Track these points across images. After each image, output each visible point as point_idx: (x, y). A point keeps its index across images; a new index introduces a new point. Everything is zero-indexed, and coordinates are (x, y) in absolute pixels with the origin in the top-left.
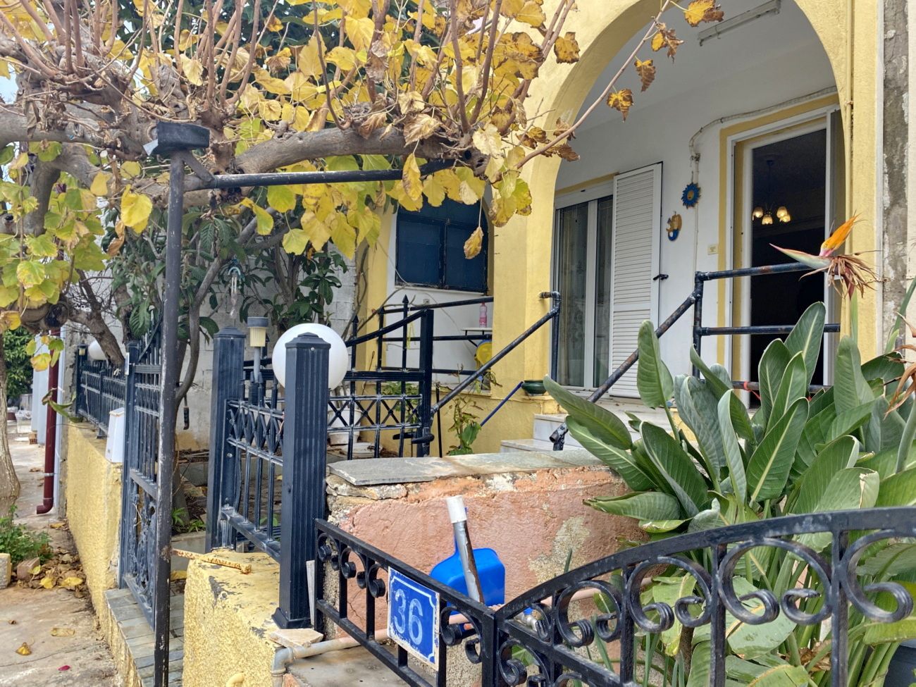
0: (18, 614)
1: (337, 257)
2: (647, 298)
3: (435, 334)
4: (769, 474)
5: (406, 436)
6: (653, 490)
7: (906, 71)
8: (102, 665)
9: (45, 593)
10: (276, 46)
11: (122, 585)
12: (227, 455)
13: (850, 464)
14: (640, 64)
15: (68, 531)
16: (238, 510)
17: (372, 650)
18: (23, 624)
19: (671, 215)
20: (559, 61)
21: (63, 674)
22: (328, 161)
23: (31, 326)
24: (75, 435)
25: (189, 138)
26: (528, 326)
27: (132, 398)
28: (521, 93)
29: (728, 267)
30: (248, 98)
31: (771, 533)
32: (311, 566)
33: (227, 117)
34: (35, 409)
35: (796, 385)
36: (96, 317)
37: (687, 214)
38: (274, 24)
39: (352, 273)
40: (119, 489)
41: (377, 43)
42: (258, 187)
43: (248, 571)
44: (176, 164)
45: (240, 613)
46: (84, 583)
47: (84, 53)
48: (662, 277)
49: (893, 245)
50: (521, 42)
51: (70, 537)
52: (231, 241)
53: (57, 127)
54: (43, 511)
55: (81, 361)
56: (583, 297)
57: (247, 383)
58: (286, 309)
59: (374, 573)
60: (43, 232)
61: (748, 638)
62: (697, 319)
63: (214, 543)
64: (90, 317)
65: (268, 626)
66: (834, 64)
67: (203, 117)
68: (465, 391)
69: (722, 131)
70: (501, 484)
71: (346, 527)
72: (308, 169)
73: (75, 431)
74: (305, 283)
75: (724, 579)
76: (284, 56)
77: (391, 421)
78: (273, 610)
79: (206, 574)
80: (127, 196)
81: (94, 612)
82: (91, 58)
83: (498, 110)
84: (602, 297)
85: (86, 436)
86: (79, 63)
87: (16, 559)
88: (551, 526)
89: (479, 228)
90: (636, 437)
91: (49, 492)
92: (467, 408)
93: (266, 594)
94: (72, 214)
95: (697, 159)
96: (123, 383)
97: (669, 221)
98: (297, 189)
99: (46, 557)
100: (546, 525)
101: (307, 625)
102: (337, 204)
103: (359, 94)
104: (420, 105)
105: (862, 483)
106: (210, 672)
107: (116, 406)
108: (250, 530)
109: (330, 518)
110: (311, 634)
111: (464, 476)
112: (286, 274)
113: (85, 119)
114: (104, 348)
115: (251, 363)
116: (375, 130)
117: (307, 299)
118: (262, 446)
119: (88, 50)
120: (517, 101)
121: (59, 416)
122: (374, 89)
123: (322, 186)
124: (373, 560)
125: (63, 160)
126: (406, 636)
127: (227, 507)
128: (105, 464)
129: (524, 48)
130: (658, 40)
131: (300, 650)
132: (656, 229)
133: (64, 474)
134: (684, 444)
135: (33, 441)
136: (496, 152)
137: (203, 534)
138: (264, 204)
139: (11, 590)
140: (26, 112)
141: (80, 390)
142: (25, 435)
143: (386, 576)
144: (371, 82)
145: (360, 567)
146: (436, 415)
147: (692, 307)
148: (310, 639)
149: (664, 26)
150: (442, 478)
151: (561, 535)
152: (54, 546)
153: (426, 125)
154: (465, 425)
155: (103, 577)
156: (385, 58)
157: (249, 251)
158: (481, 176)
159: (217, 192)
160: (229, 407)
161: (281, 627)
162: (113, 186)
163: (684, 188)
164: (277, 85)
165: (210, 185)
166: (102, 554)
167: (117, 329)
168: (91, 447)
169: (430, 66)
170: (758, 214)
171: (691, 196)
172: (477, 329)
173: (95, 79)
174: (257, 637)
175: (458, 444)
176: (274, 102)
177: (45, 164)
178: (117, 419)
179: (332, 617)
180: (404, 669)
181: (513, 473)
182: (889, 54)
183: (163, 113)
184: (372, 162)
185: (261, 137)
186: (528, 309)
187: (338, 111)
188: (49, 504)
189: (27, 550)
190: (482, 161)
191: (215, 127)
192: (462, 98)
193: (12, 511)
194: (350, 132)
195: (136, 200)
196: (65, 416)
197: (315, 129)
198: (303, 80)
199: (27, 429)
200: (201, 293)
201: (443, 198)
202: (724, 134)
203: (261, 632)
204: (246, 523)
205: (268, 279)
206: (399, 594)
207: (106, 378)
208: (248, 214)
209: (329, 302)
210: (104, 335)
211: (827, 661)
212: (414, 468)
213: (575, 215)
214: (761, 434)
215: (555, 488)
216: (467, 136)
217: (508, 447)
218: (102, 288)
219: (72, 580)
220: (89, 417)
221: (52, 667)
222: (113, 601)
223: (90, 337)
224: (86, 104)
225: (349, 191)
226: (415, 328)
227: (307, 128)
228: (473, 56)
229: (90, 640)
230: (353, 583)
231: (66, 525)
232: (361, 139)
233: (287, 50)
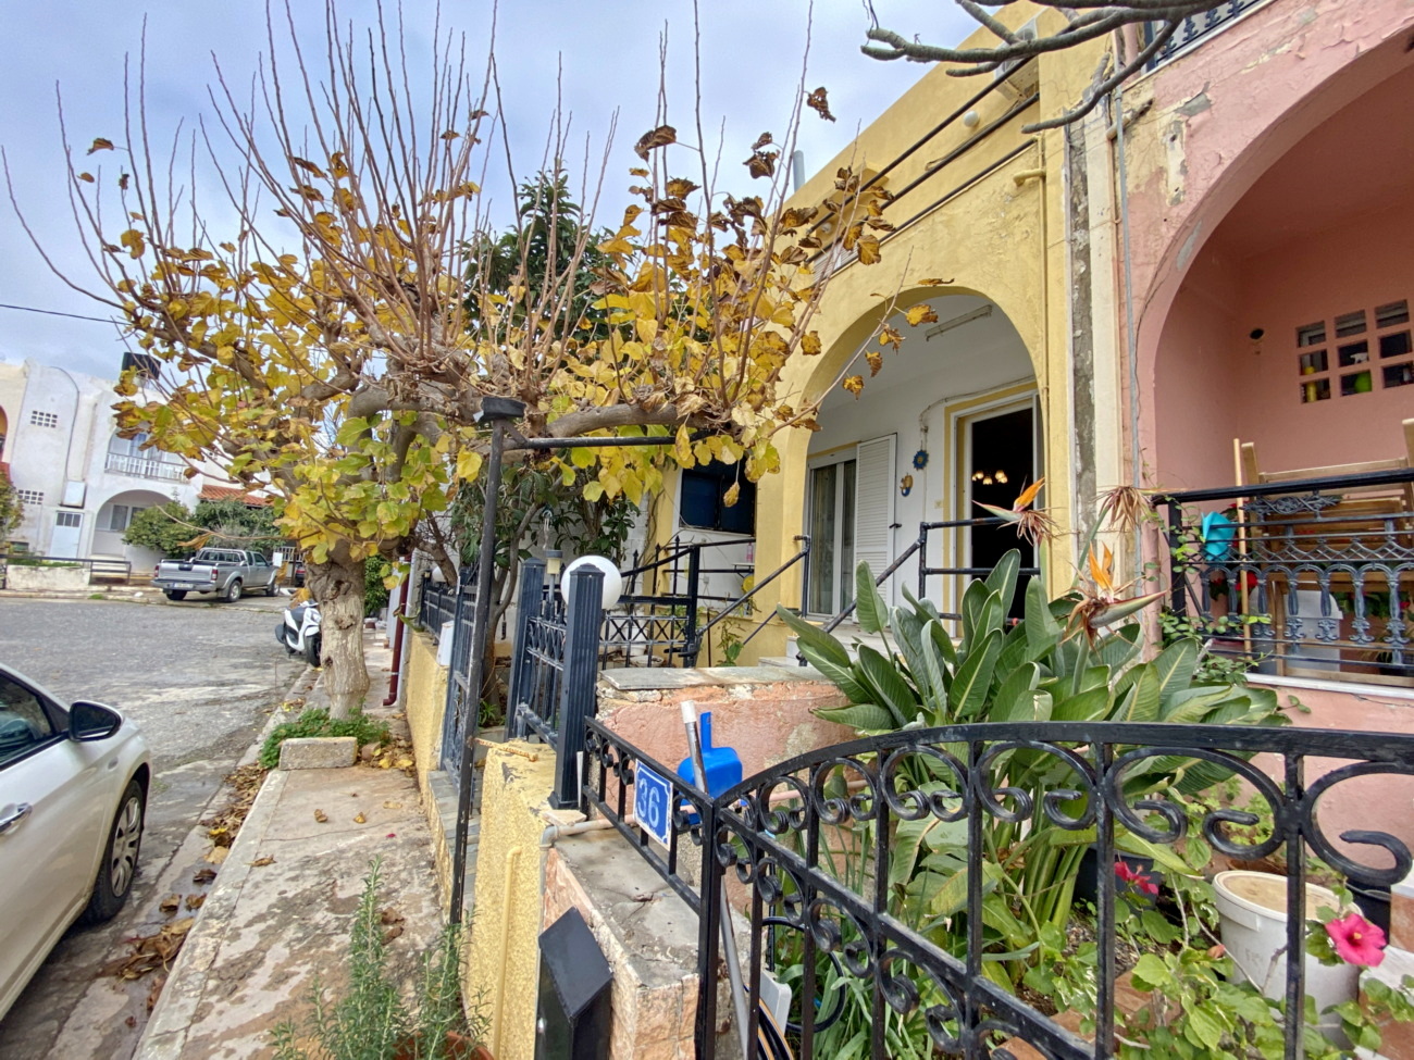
0: (359, 788)
1: (632, 504)
2: (885, 543)
3: (701, 567)
4: (970, 694)
5: (675, 650)
6: (871, 703)
7: (1092, 363)
8: (421, 835)
9: (383, 772)
10: (586, 340)
11: (442, 768)
12: (525, 663)
13: (1032, 687)
14: (869, 355)
15: (406, 721)
16: (531, 707)
17: (622, 831)
18: (362, 797)
19: (904, 476)
20: (805, 353)
21: (389, 841)
22: (621, 429)
23: (387, 554)
24: (416, 641)
25: (509, 410)
26: (784, 563)
27: (461, 613)
28: (774, 378)
29: (952, 519)
30: (559, 379)
31: (922, 741)
32: (580, 755)
33: (540, 394)
34: (389, 621)
35: (994, 618)
36: (439, 548)
37: (916, 474)
38: (585, 324)
39: (644, 517)
40: (445, 687)
41: (659, 339)
42: (565, 448)
43: (535, 759)
44: (497, 430)
45: (522, 795)
46: (414, 765)
47: (434, 344)
48: (897, 526)
49: (1084, 503)
50: (772, 338)
51: (407, 726)
52: (546, 490)
53: (413, 400)
54: (388, 703)
55: (426, 582)
56: (833, 540)
57: (544, 602)
58: (591, 545)
59: (626, 764)
60: (400, 480)
61: (943, 836)
62: (923, 561)
63: (511, 735)
64: (434, 547)
65: (543, 807)
66: (1033, 356)
67: (521, 393)
68: (730, 615)
69: (947, 408)
70: (742, 693)
71: (609, 724)
72: (604, 435)
73: (417, 638)
74: (607, 524)
75: (887, 779)
76: (591, 348)
77: (662, 638)
78: (549, 793)
79: (500, 760)
80: (463, 452)
81: (419, 789)
82: (440, 348)
83: (752, 392)
84: (848, 540)
85: (424, 643)
86: (429, 352)
87: (362, 742)
88: (783, 730)
89: (736, 483)
90: (854, 657)
91: (394, 688)
92: (732, 630)
93: (547, 779)
94: (423, 467)
95: (926, 431)
96: (454, 601)
97: (903, 481)
98: (595, 450)
99: (386, 741)
100: (779, 729)
101: (575, 807)
102: (627, 462)
103: (646, 379)
104: (691, 387)
105: (1036, 703)
106: (497, 844)
107: (447, 619)
108: (538, 724)
109: (598, 716)
110: (577, 814)
111: (711, 685)
112: (592, 516)
113: (433, 394)
114: (443, 572)
115: (547, 587)
116: (655, 406)
117: (608, 537)
118: (551, 654)
119: (437, 342)
120: (768, 385)
121: (406, 627)
122: (657, 375)
123: (613, 448)
124: (626, 753)
125: (418, 424)
126: (646, 819)
127: (523, 705)
128: (435, 666)
129: (774, 343)
130: (884, 338)
131: (565, 828)
132: (891, 487)
133: (406, 673)
134: (897, 665)
135: (387, 646)
136: (749, 423)
137: (503, 728)
138: (568, 462)
139: (356, 768)
140: (388, 388)
141: (423, 605)
142: (381, 641)
143: (635, 766)
144: (653, 370)
145: (616, 759)
146: (706, 634)
147: (918, 551)
148: (574, 820)
149: (888, 326)
150: (692, 686)
151: (792, 738)
152: (393, 732)
153: (694, 402)
154: (730, 643)
155: (428, 760)
156: (665, 350)
157: (561, 498)
158: (739, 442)
159: (530, 452)
160: (529, 622)
161: (554, 808)
162: (454, 445)
163: (915, 453)
164: (584, 370)
165: (524, 446)
166: (428, 741)
167: (455, 558)
168: (427, 652)
169: (700, 357)
170: (980, 476)
171: (921, 460)
172: (745, 564)
173: (440, 363)
174: (532, 816)
175: (724, 659)
176: (580, 383)
177: (405, 427)
178: (448, 630)
179: (594, 800)
180: (645, 849)
181: (752, 684)
182: (1077, 349)
183: (492, 390)
184: (654, 431)
185: (569, 410)
186: (784, 549)
187: (627, 391)
188: (393, 698)
189: (371, 735)
190: (740, 430)
191: (531, 402)
192: (724, 384)
193: (362, 701)
194: (637, 407)
195: (469, 457)
196: (411, 626)
197: (609, 404)
198: (604, 366)
199: (382, 636)
200: (520, 530)
201: (709, 458)
202: (948, 411)
203: (536, 812)
204: (536, 718)
205: (578, 520)
206: (643, 782)
207: (443, 597)
208: (558, 472)
209: (625, 539)
210: (444, 562)
211: (1021, 860)
212: (670, 677)
213: (826, 474)
214: (964, 658)
215: (788, 698)
216: (727, 411)
217: (764, 663)
218: (445, 525)
219: (405, 762)
220: (429, 628)
221: (380, 835)
222: (434, 781)
223: (434, 564)
224: (434, 383)
225: (635, 452)
226: (684, 562)
227: (605, 404)
228: (735, 349)
229: (414, 813)
230: (610, 771)
231: (405, 715)
232: (645, 413)
233: (594, 343)
